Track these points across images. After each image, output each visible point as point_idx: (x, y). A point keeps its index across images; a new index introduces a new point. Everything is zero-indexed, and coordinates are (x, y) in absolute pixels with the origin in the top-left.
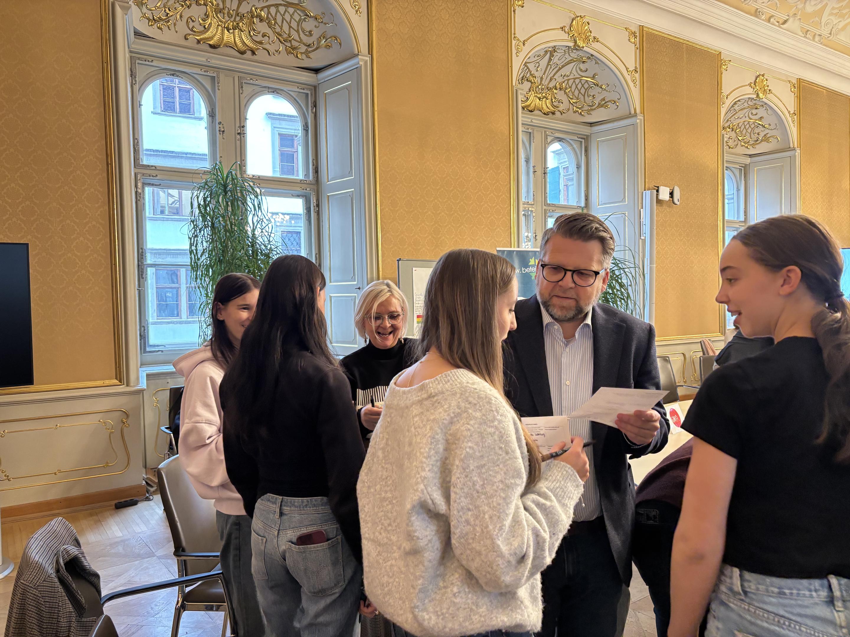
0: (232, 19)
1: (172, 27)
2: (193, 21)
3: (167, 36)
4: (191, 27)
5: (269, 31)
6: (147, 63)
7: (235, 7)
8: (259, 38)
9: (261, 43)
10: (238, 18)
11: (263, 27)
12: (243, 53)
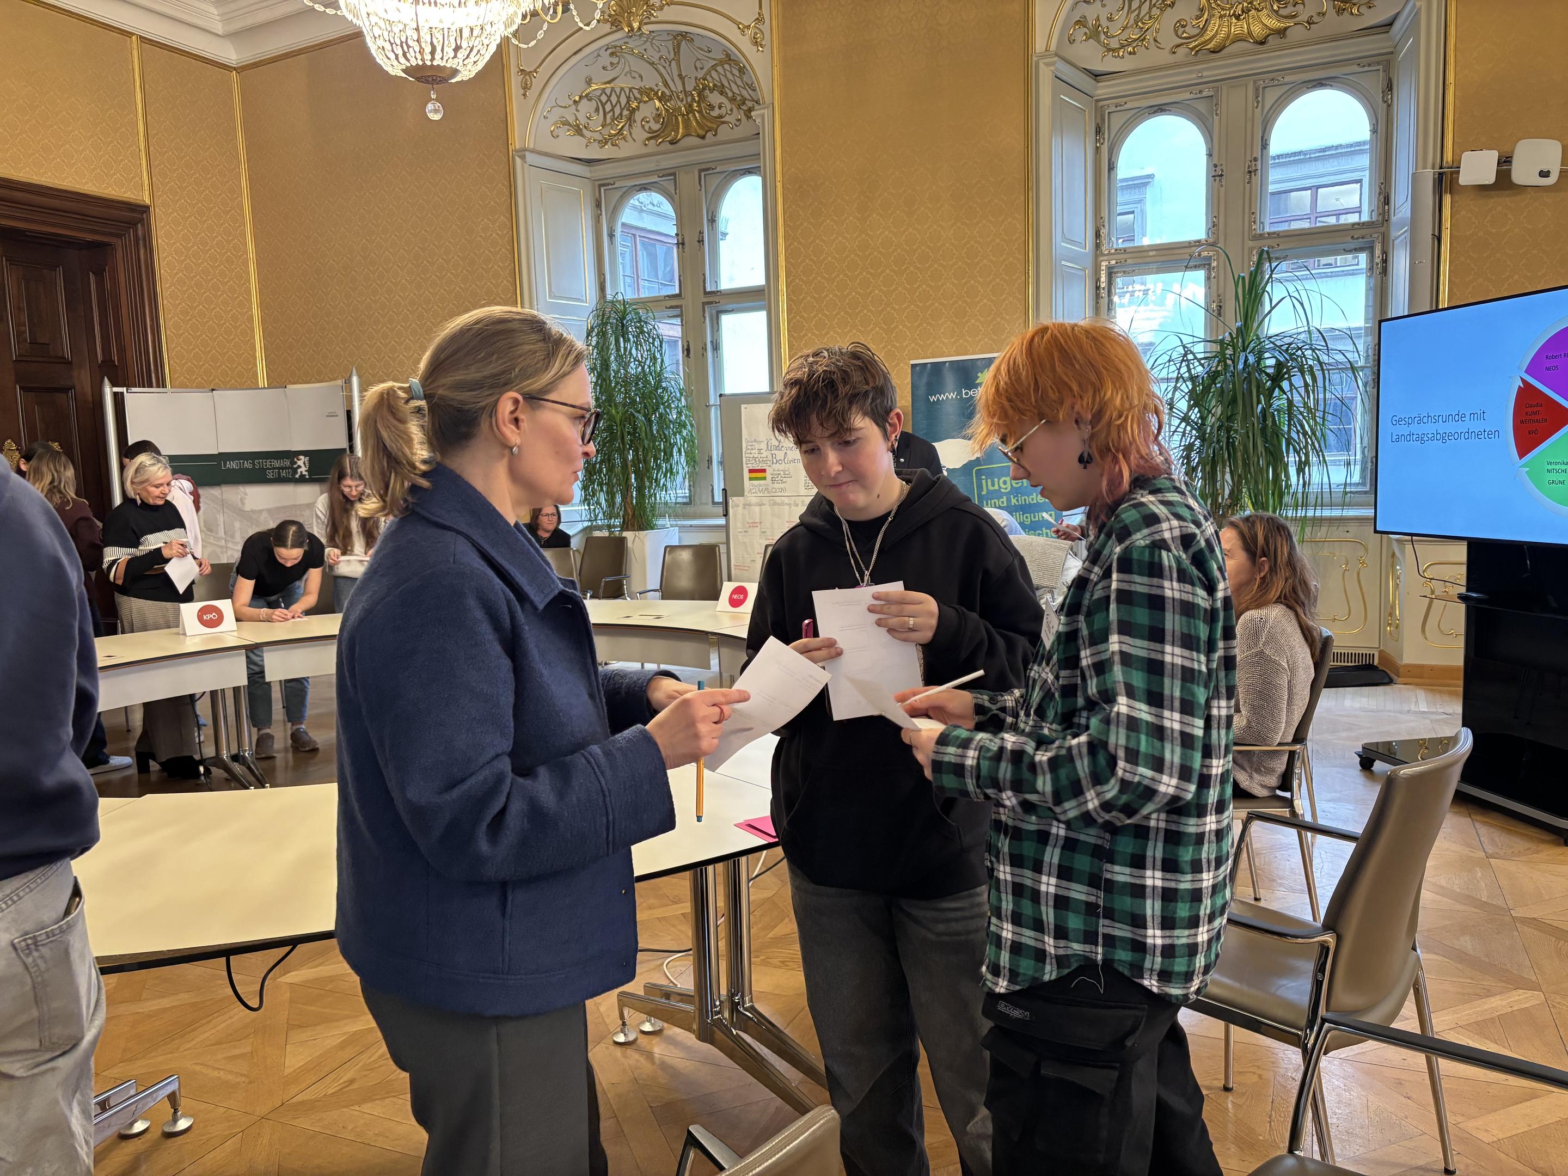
0: (684, 102)
1: (629, 138)
2: (648, 122)
3: (627, 149)
4: (647, 128)
5: (723, 99)
6: (610, 187)
7: (681, 88)
8: (715, 113)
9: (721, 117)
10: (689, 99)
11: (715, 98)
12: (703, 137)
